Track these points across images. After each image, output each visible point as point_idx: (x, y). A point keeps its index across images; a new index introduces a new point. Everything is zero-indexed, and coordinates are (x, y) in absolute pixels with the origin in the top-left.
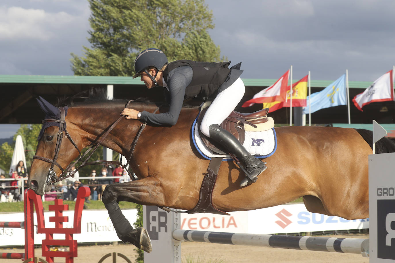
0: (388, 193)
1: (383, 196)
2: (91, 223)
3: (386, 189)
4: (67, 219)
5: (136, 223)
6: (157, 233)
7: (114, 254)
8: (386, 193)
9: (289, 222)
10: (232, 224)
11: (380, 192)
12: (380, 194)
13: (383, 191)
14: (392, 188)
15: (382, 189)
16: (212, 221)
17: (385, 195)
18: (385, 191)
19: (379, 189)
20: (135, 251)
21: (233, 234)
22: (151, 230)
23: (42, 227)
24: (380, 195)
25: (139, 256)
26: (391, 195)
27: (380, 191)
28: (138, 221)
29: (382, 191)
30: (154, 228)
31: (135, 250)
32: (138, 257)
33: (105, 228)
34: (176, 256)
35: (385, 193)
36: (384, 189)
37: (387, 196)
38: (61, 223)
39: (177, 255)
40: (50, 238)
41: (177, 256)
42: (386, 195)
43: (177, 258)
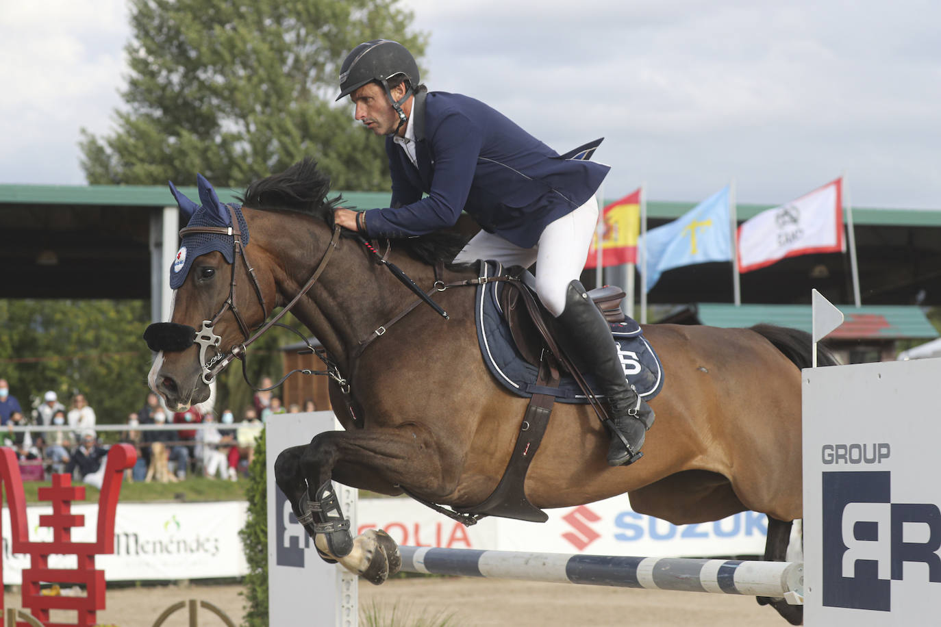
0: (848, 456)
1: (837, 463)
2: (127, 535)
3: (844, 447)
4: (80, 521)
5: (245, 530)
6: (302, 551)
7: (193, 604)
8: (843, 457)
9: (593, 536)
10: (459, 540)
11: (829, 455)
12: (830, 458)
13: (837, 452)
14: (858, 446)
15: (834, 447)
16: (411, 530)
17: (841, 461)
18: (841, 452)
19: (825, 447)
20: (243, 597)
21: (482, 552)
22: (287, 544)
23: (22, 540)
24: (830, 462)
25: (252, 607)
26: (853, 461)
27: (828, 451)
28: (249, 525)
29: (834, 451)
30: (294, 540)
31: (241, 594)
32: (248, 610)
33: (158, 546)
34: (346, 606)
35: (839, 457)
36: (839, 447)
37: (846, 463)
38: (68, 531)
39: (348, 602)
40: (41, 567)
41: (349, 606)
42: (843, 460)
43: (348, 609)
